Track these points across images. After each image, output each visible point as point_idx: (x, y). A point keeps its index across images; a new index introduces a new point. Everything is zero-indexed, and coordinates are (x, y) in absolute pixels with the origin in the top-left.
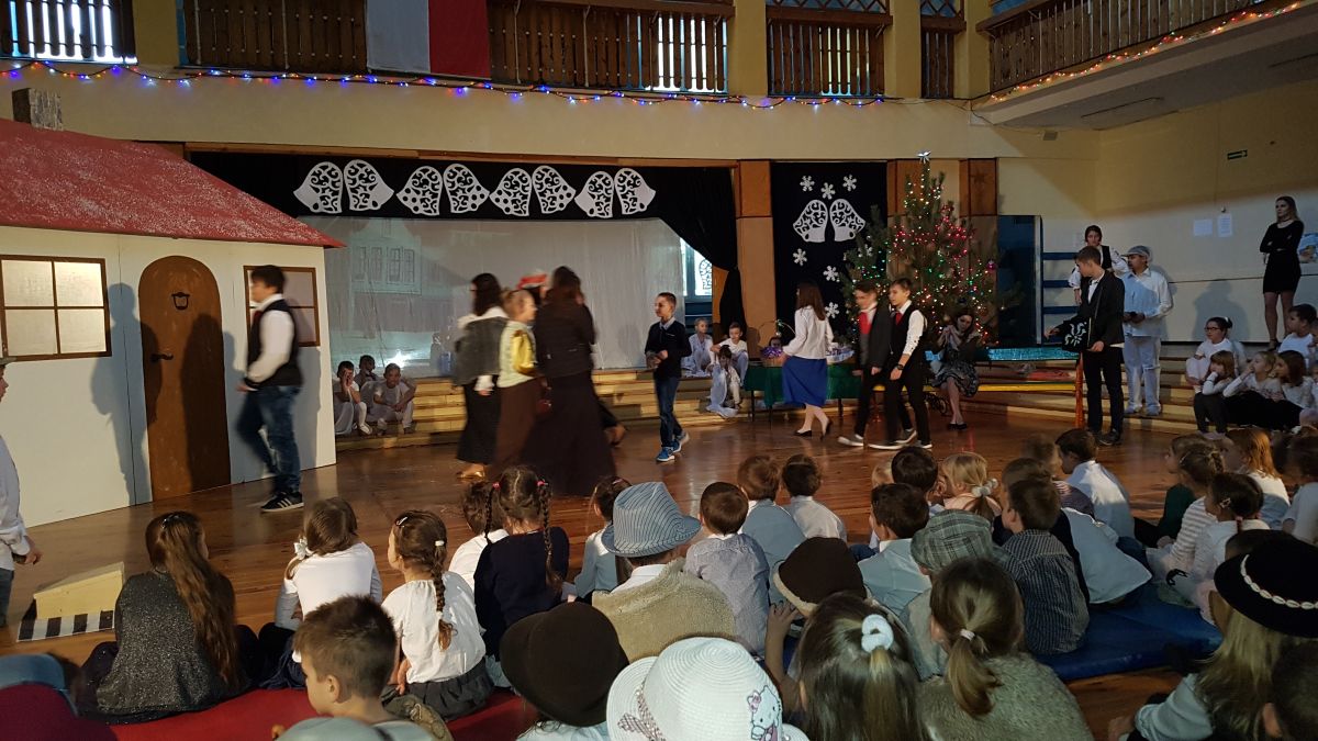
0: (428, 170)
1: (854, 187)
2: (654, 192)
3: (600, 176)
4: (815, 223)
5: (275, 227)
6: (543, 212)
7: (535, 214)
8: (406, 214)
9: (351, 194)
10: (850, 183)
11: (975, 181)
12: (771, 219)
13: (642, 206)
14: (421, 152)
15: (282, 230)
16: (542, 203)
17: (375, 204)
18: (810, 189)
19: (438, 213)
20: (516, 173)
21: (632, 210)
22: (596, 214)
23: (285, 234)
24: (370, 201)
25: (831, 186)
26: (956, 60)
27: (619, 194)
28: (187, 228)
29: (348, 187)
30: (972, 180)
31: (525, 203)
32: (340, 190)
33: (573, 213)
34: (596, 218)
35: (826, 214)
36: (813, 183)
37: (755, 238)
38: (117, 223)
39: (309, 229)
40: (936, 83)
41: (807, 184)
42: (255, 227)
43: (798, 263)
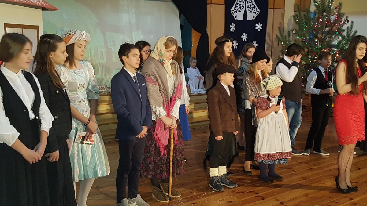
4: (240, 9)
12: (224, 6)
43: (232, 31)
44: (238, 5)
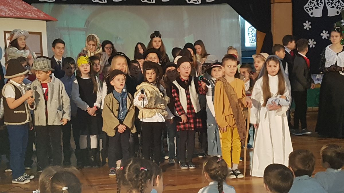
5: (21, 10)
6: (163, 1)
7: (158, 1)
8: (89, 2)
15: (24, 12)
19: (106, 2)
22: (191, 2)
23: (26, 14)
33: (179, 1)
35: (323, 1)
39: (38, 11)
42: (10, 10)
43: (307, 29)
44: (314, 2)
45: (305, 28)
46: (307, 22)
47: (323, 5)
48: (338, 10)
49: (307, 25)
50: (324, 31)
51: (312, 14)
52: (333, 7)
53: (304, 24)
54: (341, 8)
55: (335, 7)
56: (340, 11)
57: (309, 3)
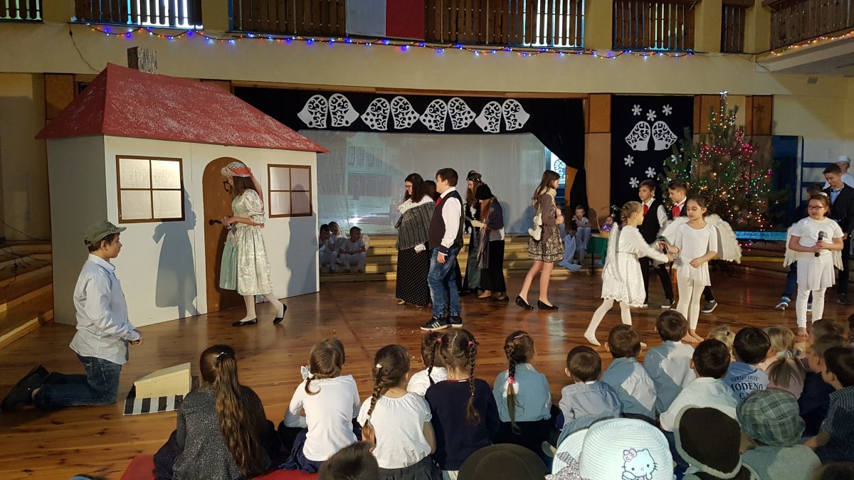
0: (381, 101)
1: (670, 113)
2: (528, 116)
3: (492, 105)
4: (641, 137)
5: (287, 140)
6: (454, 128)
7: (449, 130)
8: (366, 129)
9: (332, 116)
10: (667, 110)
11: (757, 111)
12: (610, 134)
13: (520, 125)
14: (377, 88)
15: (292, 142)
16: (453, 122)
17: (347, 122)
18: (639, 114)
19: (386, 129)
20: (437, 103)
21: (513, 127)
22: (488, 130)
23: (294, 144)
24: (344, 120)
25: (654, 112)
26: (746, 26)
27: (505, 116)
28: (232, 139)
29: (331, 111)
30: (755, 110)
31: (442, 122)
32: (326, 113)
33: (474, 129)
34: (489, 133)
35: (649, 131)
36: (641, 110)
37: (598, 147)
38: (190, 136)
39: (307, 140)
40: (731, 43)
41: (637, 110)
42: (275, 139)
43: (628, 165)
44: (639, 132)
45: (626, 164)
46: (629, 156)
47: (648, 137)
48: (667, 143)
49: (629, 161)
50: (650, 168)
51: (635, 147)
52: (661, 139)
53: (625, 159)
54: (672, 140)
55: (664, 139)
56: (669, 144)
57: (631, 133)
